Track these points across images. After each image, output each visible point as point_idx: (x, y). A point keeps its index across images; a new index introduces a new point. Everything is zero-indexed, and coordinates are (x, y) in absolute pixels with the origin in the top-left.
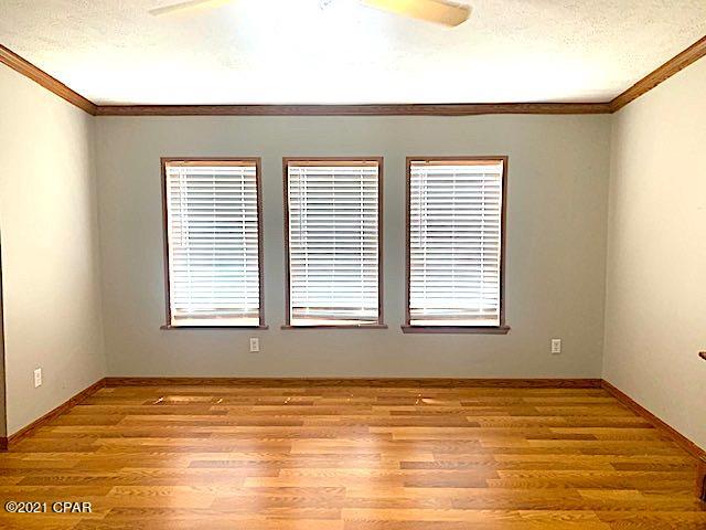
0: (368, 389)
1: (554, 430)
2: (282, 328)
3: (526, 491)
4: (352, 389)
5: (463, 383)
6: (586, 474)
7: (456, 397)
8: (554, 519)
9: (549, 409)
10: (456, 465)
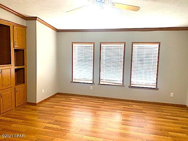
0: (119, 102)
1: (167, 117)
2: (98, 84)
3: (154, 130)
4: (114, 101)
5: (144, 102)
6: (172, 128)
7: (142, 105)
8: (159, 138)
9: (167, 111)
10: (137, 122)
